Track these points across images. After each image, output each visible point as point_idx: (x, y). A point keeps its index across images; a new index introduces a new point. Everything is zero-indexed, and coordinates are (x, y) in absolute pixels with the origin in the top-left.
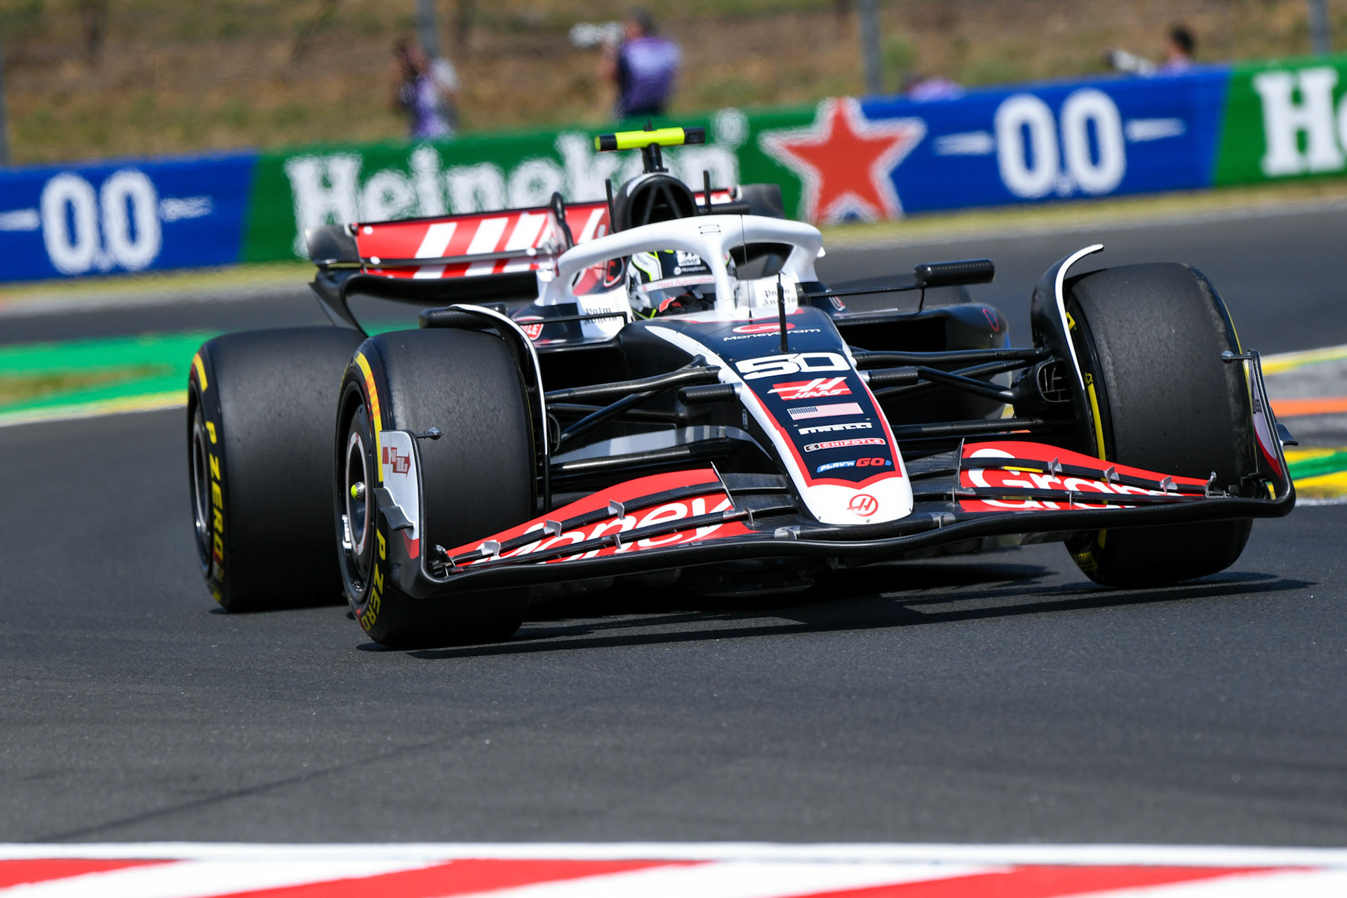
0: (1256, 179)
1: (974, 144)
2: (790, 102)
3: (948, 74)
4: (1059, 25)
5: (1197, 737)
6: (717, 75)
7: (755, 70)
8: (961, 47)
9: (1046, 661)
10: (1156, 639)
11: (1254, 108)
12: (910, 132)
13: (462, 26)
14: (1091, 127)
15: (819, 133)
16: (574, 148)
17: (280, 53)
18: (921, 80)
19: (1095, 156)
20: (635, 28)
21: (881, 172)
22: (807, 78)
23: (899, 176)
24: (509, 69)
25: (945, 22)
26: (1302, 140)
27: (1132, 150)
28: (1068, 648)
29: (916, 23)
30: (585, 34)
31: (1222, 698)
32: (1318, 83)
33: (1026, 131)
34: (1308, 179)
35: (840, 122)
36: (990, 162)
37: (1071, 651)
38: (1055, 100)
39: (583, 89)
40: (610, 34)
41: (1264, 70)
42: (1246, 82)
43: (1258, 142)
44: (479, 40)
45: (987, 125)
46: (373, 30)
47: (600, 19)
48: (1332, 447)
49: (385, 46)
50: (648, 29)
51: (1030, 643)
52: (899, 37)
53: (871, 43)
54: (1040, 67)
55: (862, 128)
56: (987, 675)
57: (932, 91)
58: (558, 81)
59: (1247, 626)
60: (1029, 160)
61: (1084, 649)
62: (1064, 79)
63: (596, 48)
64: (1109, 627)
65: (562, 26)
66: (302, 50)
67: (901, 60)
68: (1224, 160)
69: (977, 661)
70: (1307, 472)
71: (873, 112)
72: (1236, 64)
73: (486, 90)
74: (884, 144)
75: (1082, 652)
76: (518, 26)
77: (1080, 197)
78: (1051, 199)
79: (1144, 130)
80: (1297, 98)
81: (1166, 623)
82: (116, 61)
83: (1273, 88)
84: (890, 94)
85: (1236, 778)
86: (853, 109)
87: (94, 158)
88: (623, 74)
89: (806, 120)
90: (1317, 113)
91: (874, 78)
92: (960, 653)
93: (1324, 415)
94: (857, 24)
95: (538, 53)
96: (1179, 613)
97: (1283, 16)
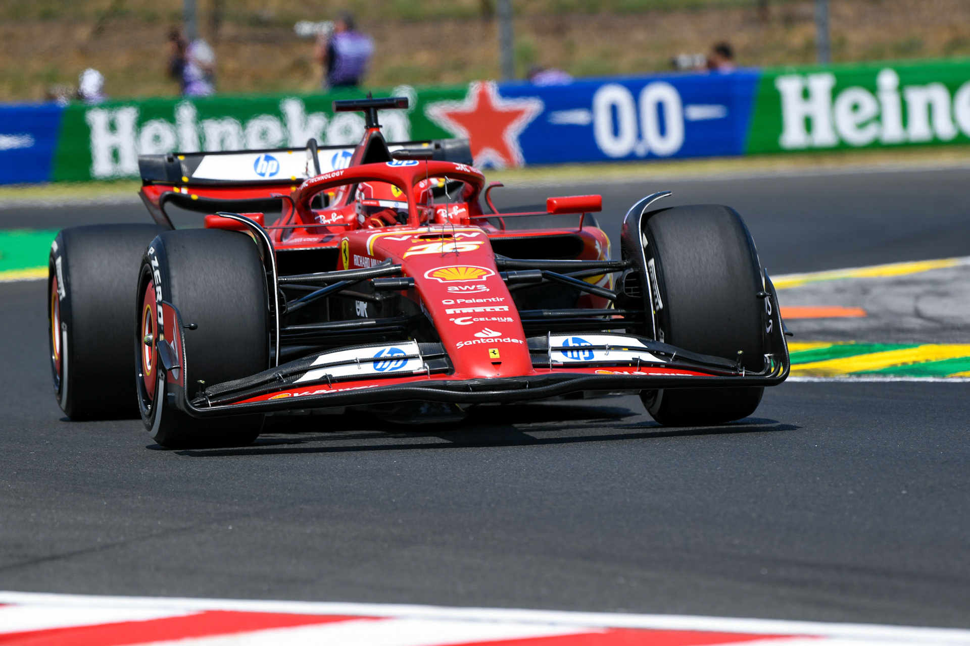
0: (776, 151)
1: (578, 117)
2: (448, 82)
3: (562, 67)
4: (639, 35)
5: (737, 541)
6: (396, 62)
7: (423, 58)
8: (570, 48)
9: (629, 484)
10: (707, 472)
11: (776, 100)
12: (532, 107)
13: (215, 20)
14: (660, 108)
15: (469, 105)
16: (293, 109)
17: (83, 33)
18: (541, 70)
19: (662, 130)
20: (341, 26)
21: (512, 134)
22: (460, 66)
23: (524, 139)
24: (247, 51)
25: (559, 30)
26: (808, 124)
27: (690, 126)
28: (644, 476)
29: (539, 31)
30: (305, 28)
31: (754, 515)
32: (821, 84)
33: (614, 110)
34: (812, 152)
35: (483, 97)
36: (588, 130)
37: (646, 478)
38: (636, 89)
39: (301, 67)
40: (324, 29)
41: (783, 73)
42: (771, 82)
43: (777, 124)
44: (227, 30)
45: (587, 104)
46: (152, 20)
47: (317, 18)
48: (830, 341)
49: (161, 31)
50: (351, 26)
51: (618, 471)
52: (527, 39)
53: (506, 43)
54: (626, 64)
55: (500, 104)
56: (587, 492)
57: (549, 79)
58: (283, 61)
59: (771, 465)
60: (616, 131)
61: (656, 476)
62: (642, 74)
63: (312, 39)
64: (673, 462)
65: (289, 24)
66: (99, 31)
67: (527, 56)
68: (753, 136)
69: (580, 483)
70: (813, 358)
71: (507, 92)
72: (763, 69)
73: (231, 65)
74: (513, 115)
75: (655, 479)
76: (257, 22)
77: (651, 157)
78: (631, 158)
79: (698, 113)
80: (806, 94)
81: (713, 461)
83: (789, 87)
84: (519, 78)
85: (764, 572)
86: (492, 89)
88: (331, 56)
89: (459, 95)
90: (819, 105)
91: (508, 68)
92: (568, 477)
93: (824, 319)
94: (497, 27)
95: (271, 41)
96: (722, 454)
97: (798, 37)
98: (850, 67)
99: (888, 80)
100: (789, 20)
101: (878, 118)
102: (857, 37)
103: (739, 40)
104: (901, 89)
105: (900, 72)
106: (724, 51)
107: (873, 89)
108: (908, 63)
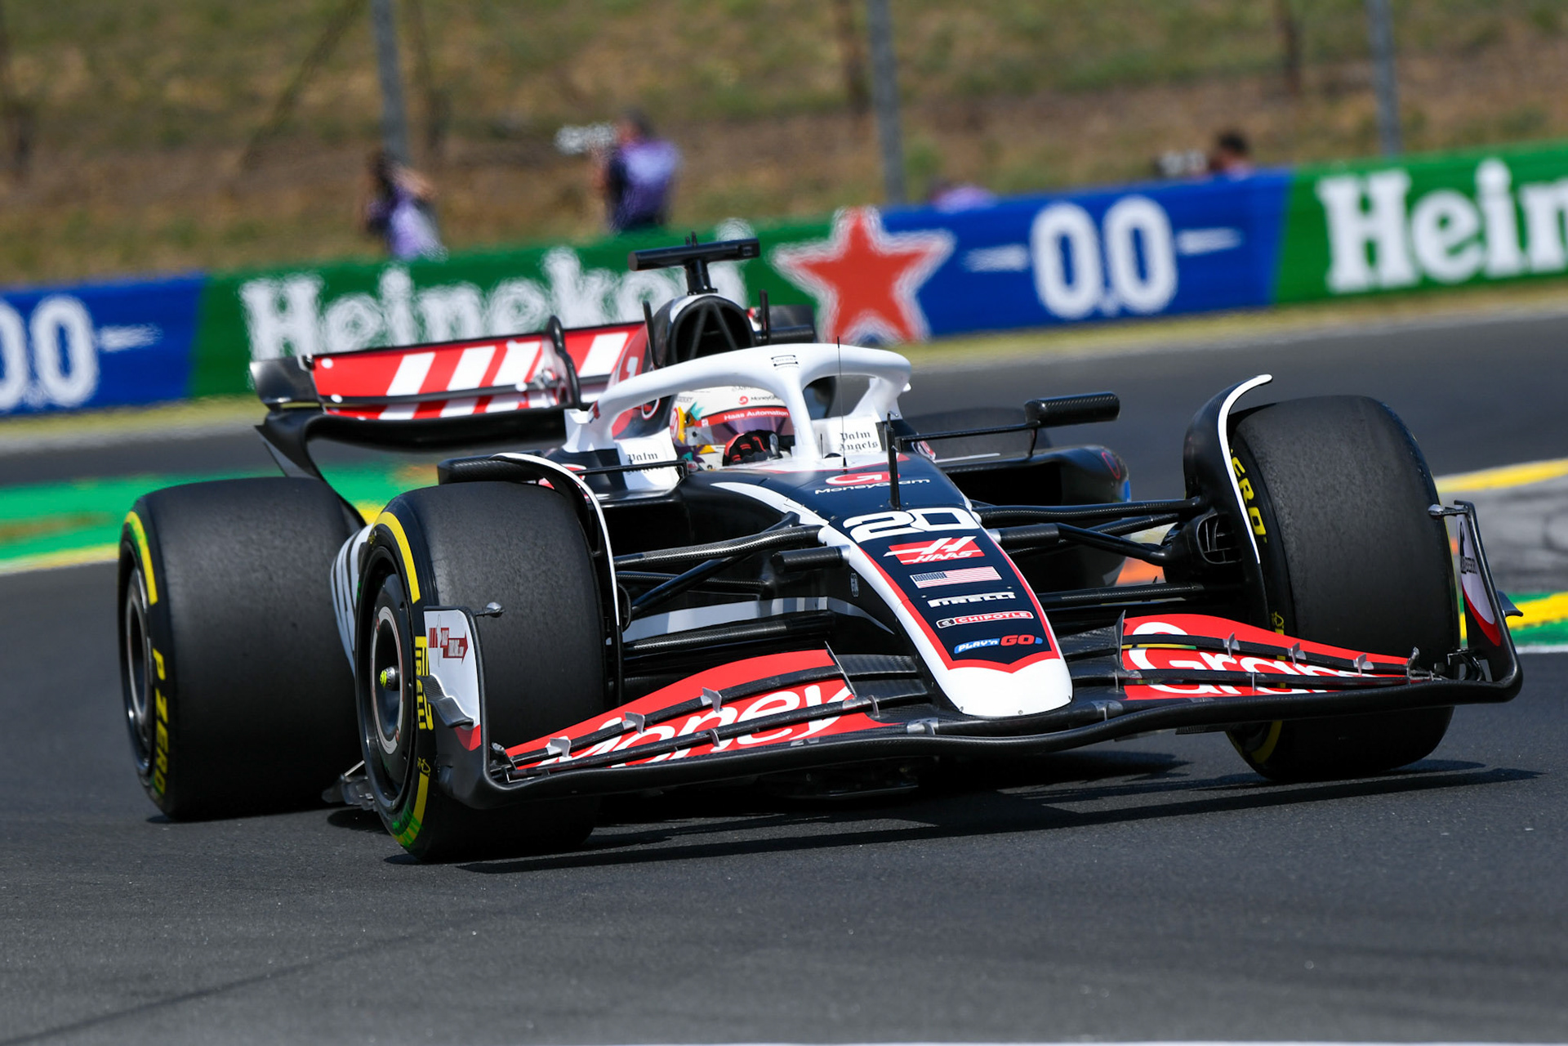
0: (1320, 296)
1: (1008, 258)
2: (802, 213)
3: (979, 180)
4: (1099, 124)
5: (1265, 920)
6: (721, 185)
7: (763, 179)
8: (992, 150)
9: (1097, 836)
11: (1318, 215)
12: (937, 246)
13: (435, 131)
14: (1138, 239)
15: (835, 247)
16: (562, 266)
17: (229, 162)
18: (947, 186)
19: (1142, 271)
20: (630, 132)
21: (906, 288)
22: (821, 187)
23: (926, 295)
24: (488, 179)
25: (974, 123)
26: (1371, 252)
27: (1184, 264)
29: (942, 124)
30: (573, 139)
32: (1389, 188)
33: (1065, 245)
34: (1378, 296)
35: (858, 236)
36: (1026, 279)
38: (1097, 209)
39: (571, 200)
40: (600, 137)
41: (1328, 173)
42: (1308, 188)
43: (1322, 253)
44: (454, 147)
45: (1022, 237)
46: (338, 137)
47: (587, 120)
50: (645, 132)
52: (923, 140)
53: (892, 147)
54: (1080, 171)
55: (882, 242)
57: (961, 200)
58: (543, 191)
60: (1069, 275)
62: (1105, 186)
63: (586, 156)
65: (548, 133)
66: (254, 158)
67: (925, 165)
68: (1286, 275)
71: (894, 224)
72: (1296, 167)
73: (462, 201)
74: (908, 260)
76: (499, 132)
77: (1126, 316)
78: (1094, 319)
79: (1196, 242)
80: (1365, 205)
82: (46, 174)
83: (1338, 195)
84: (913, 201)
86: (872, 221)
87: (22, 283)
89: (820, 233)
90: (1387, 222)
91: (895, 186)
94: (876, 125)
95: (522, 163)
97: (1349, 115)
98: (1433, 158)
99: (1493, 177)
100: (1334, 91)
101: (1480, 237)
102: (1441, 112)
103: (1257, 124)
104: (1515, 189)
105: (1512, 165)
106: (1233, 144)
107: (1470, 192)
108: (1525, 148)
